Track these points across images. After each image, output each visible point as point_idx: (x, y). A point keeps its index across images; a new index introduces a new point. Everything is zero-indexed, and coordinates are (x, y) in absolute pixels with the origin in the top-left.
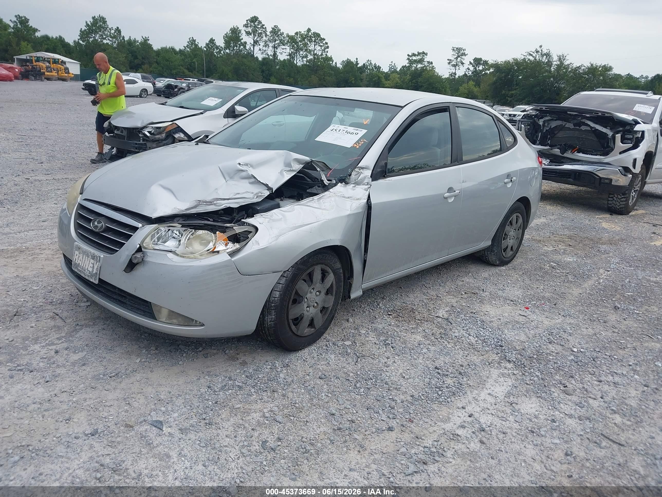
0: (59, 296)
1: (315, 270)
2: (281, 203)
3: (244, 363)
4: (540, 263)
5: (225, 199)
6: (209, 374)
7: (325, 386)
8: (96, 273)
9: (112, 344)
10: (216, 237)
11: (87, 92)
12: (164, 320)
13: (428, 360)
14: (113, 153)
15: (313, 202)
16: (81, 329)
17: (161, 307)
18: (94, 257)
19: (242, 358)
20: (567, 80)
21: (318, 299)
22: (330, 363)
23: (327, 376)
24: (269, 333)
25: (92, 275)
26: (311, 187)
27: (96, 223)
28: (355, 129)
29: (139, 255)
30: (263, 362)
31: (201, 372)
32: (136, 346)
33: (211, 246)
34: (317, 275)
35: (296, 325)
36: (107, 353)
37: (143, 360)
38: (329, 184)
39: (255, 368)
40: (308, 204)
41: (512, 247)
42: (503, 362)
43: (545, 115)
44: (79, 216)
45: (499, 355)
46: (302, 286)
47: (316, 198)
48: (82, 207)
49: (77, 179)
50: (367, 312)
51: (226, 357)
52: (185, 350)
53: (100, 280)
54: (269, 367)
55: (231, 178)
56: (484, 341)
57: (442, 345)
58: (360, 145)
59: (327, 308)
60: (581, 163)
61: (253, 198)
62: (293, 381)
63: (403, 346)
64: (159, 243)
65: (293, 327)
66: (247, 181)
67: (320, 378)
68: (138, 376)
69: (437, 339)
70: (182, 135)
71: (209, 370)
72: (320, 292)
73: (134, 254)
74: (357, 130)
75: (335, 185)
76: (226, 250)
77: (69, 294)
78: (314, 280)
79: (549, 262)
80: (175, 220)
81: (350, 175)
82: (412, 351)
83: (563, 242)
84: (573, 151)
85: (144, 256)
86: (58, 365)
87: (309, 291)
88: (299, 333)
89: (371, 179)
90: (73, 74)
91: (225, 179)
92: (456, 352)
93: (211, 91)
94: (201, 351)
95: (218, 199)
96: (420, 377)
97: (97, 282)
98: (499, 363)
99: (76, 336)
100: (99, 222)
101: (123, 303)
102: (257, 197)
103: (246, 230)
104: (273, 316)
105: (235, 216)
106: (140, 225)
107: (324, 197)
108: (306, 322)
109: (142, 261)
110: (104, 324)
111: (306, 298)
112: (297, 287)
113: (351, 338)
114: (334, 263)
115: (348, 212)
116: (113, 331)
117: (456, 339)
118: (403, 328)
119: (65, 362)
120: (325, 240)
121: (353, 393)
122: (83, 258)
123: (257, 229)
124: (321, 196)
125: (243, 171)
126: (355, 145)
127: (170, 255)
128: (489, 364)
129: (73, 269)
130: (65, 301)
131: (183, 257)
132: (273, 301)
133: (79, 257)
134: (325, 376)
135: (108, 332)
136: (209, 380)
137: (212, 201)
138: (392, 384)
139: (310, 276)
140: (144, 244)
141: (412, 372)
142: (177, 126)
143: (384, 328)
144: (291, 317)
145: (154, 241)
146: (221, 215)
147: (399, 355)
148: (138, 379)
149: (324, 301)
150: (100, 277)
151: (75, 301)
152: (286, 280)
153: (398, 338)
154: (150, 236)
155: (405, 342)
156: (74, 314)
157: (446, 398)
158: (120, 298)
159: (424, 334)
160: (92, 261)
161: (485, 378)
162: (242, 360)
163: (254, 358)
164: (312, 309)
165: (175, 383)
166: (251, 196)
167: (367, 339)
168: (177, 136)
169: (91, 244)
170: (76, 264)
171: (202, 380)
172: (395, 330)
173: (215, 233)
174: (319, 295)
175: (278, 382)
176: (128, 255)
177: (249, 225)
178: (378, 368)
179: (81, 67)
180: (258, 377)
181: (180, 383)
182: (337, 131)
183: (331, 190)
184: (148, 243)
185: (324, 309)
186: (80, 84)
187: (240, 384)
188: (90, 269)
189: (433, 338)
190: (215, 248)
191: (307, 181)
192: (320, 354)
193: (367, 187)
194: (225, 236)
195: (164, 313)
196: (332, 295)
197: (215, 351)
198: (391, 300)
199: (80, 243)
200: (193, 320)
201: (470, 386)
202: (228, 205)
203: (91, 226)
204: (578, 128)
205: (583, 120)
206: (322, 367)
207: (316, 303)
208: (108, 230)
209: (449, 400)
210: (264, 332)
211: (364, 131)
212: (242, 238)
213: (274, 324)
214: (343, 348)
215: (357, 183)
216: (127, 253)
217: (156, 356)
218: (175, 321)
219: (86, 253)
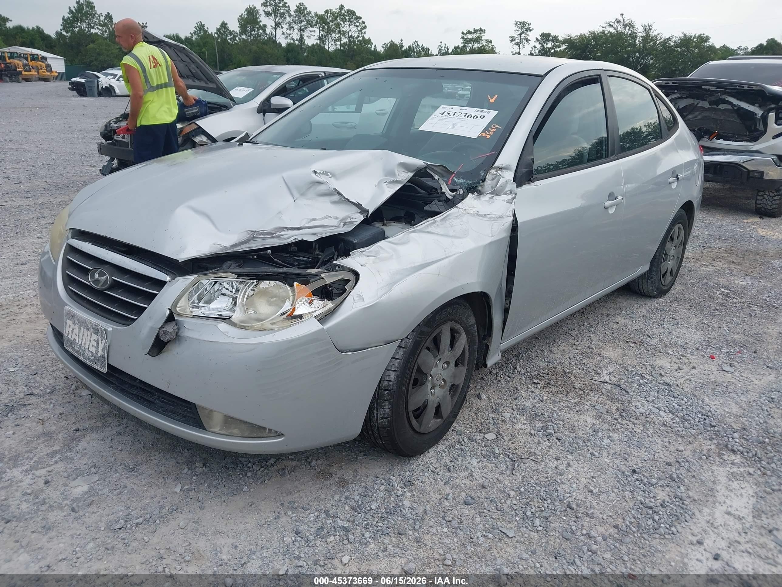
0: (49, 380)
1: (444, 331)
2: (388, 230)
3: (343, 483)
4: (706, 290)
5: (293, 229)
6: (292, 506)
7: (478, 519)
8: (103, 357)
9: (135, 460)
10: (293, 291)
11: (75, 93)
12: (217, 430)
13: (616, 458)
14: (114, 166)
15: (434, 225)
16: (84, 436)
17: (211, 411)
18: (96, 331)
19: (339, 473)
20: (656, 55)
21: (445, 374)
22: (475, 475)
23: (476, 498)
24: (379, 434)
25: (96, 359)
26: (429, 202)
27: (96, 276)
28: (478, 111)
29: (170, 328)
30: (371, 478)
31: (279, 504)
32: (172, 462)
33: (287, 306)
34: (446, 339)
35: (417, 417)
36: (127, 478)
37: (186, 487)
38: (454, 196)
39: (361, 490)
40: (429, 229)
41: (671, 271)
42: (725, 453)
43: (673, 91)
44: (69, 264)
45: (715, 441)
46: (426, 357)
47: (438, 218)
48: (72, 249)
49: (68, 203)
50: (503, 382)
51: (313, 472)
52: (249, 465)
53: (110, 366)
54: (382, 488)
55: (302, 194)
56: (684, 419)
57: (627, 430)
58: (491, 133)
59: (458, 385)
60: (723, 153)
61: (339, 226)
62: (425, 511)
63: (573, 435)
64: (200, 304)
65: (414, 422)
66: (327, 199)
67: (466, 503)
68: (181, 519)
69: (617, 420)
70: (204, 139)
71: (290, 498)
72: (448, 363)
73: (162, 327)
74: (482, 111)
75: (463, 197)
76: (313, 312)
77: (63, 376)
78: (442, 347)
79: (719, 288)
80: (224, 267)
81: (484, 180)
82: (589, 444)
83: (723, 258)
84: (711, 138)
85: (178, 329)
86: (50, 506)
87: (435, 364)
88: (422, 430)
89: (515, 185)
90: (56, 72)
91: (293, 195)
92: (651, 440)
93: (238, 78)
94: (272, 465)
95: (282, 229)
96: (615, 490)
97: (105, 370)
98: (720, 455)
99: (77, 449)
100: (101, 274)
101: (149, 401)
102: (344, 225)
103: (341, 277)
104: (387, 410)
105: (317, 255)
106: (167, 278)
107: (449, 217)
108: (431, 410)
109: (177, 337)
110: (120, 425)
111: (431, 376)
112: (419, 361)
113: (492, 427)
114: (467, 318)
115: (489, 240)
116: (135, 435)
117: (643, 418)
118: (562, 404)
119: (60, 500)
120: (460, 285)
121: (525, 529)
122: (79, 331)
123: (357, 275)
124: (445, 215)
125: (320, 183)
126: (484, 134)
127: (223, 326)
128: (707, 458)
129: (66, 348)
130: (57, 388)
131: (244, 328)
132: (385, 387)
133: (73, 329)
134: (473, 498)
135: (126, 438)
136: (294, 519)
137: (273, 232)
138: (578, 505)
139: (436, 342)
140: (178, 309)
141: (600, 480)
142: (197, 127)
143: (534, 406)
144: (412, 407)
145: (193, 302)
146: (294, 253)
147: (572, 453)
148: (181, 524)
149: (454, 376)
150: (110, 363)
151: (73, 387)
152: (405, 353)
153: (562, 423)
154: (187, 294)
155: (572, 429)
156: (72, 410)
157: (668, 526)
158: (143, 395)
159: (595, 412)
160: (95, 337)
161: (710, 484)
162: (338, 476)
163: (356, 471)
164: (438, 389)
165: (242, 527)
166: (335, 222)
167: (516, 427)
168: (197, 139)
169: (92, 308)
170: (69, 340)
171: (284, 520)
172: (551, 409)
173: (291, 285)
174: (448, 366)
175: (403, 516)
176: (152, 328)
177: (343, 268)
178: (547, 478)
179: (66, 63)
180: (371, 509)
181: (249, 527)
182: (451, 114)
183: (459, 205)
184: (184, 306)
185: (453, 388)
186: (67, 84)
187: (345, 524)
188: (93, 350)
189: (610, 418)
190: (294, 309)
191: (420, 193)
192: (455, 458)
193: (510, 197)
194: (308, 289)
195: (218, 419)
196: (463, 365)
197: (294, 463)
198: (529, 359)
199: (72, 307)
200: (264, 429)
201: (695, 500)
202: (300, 238)
203: (89, 281)
204: (715, 107)
205: (723, 97)
206: (463, 481)
207: (443, 380)
208: (116, 286)
209: (673, 529)
210: (370, 432)
211: (494, 113)
212: (335, 291)
213: (388, 422)
214: (486, 446)
215: (495, 192)
216: (150, 324)
217: (205, 478)
218: (236, 431)
219: (83, 324)
